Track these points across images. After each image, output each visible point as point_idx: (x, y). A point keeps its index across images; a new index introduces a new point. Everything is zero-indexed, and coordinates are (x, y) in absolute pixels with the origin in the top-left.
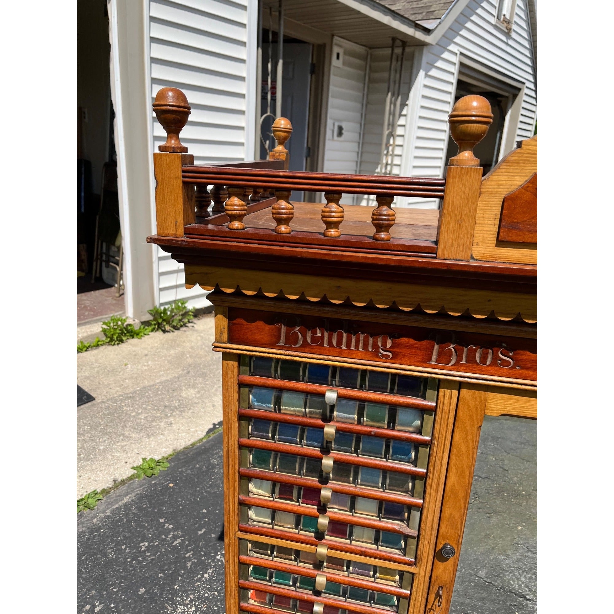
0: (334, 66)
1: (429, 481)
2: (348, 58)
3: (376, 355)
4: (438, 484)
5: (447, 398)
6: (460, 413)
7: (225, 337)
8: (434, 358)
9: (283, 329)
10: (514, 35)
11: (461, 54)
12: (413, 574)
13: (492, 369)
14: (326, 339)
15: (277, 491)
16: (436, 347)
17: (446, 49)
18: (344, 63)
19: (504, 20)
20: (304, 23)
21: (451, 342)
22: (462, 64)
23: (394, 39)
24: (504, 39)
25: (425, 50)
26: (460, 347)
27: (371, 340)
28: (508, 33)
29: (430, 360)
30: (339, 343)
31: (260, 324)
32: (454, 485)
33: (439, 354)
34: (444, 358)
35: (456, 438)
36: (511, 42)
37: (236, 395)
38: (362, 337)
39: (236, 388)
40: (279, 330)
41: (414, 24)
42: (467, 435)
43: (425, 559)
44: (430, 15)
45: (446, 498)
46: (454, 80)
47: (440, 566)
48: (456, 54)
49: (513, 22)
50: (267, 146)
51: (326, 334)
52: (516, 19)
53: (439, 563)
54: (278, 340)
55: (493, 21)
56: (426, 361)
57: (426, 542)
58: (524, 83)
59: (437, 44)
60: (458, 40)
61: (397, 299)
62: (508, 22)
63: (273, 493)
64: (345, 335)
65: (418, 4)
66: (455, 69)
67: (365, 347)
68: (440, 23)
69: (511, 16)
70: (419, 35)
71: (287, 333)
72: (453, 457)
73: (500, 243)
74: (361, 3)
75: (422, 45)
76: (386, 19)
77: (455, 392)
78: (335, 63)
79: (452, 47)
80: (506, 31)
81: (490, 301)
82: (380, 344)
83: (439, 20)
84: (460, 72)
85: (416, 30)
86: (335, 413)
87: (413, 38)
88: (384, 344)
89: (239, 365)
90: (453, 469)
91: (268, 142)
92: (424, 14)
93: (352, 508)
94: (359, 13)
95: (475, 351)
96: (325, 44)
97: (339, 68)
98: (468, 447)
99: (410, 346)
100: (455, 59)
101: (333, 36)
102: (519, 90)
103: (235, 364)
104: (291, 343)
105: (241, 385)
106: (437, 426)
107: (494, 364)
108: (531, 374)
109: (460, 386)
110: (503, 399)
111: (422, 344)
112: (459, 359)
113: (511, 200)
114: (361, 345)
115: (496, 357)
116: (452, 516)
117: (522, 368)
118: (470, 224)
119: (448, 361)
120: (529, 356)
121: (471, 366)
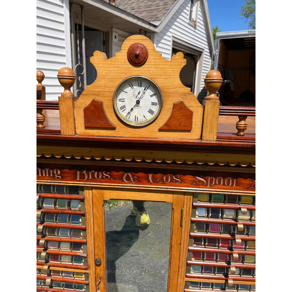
0: (114, 42)
1: (87, 231)
2: (120, 38)
3: (54, 178)
4: (91, 232)
5: (88, 194)
6: (94, 200)
8: (78, 176)
10: (198, 28)
11: (173, 37)
12: (88, 273)
13: (102, 180)
16: (78, 173)
17: (165, 34)
18: (119, 40)
19: (193, 21)
20: (97, 22)
21: (83, 170)
22: (174, 41)
23: (140, 30)
24: (193, 29)
25: (156, 35)
26: (88, 172)
27: (51, 171)
28: (195, 27)
29: (77, 178)
30: (38, 173)
32: (97, 232)
33: (80, 175)
34: (82, 178)
35: (94, 211)
36: (196, 31)
38: (47, 170)
41: (148, 23)
42: (98, 209)
43: (91, 266)
44: (157, 19)
45: (95, 238)
46: (170, 48)
47: (98, 269)
48: (170, 37)
49: (197, 22)
50: (79, 79)
52: (198, 20)
53: (97, 267)
55: (188, 21)
56: (75, 179)
57: (91, 258)
58: (204, 49)
59: (161, 32)
60: (171, 30)
61: (53, 153)
62: (195, 22)
64: (40, 170)
65: (152, 14)
66: (171, 44)
67: (49, 174)
68: (161, 23)
69: (196, 19)
70: (151, 28)
73: (86, 128)
74: (122, 13)
75: (154, 33)
76: (135, 21)
77: (90, 191)
78: (114, 40)
79: (168, 34)
80: (194, 26)
81: (90, 152)
82: (55, 173)
83: (160, 22)
84: (173, 45)
85: (150, 26)
86: (44, 205)
87: (149, 29)
88: (57, 173)
90: (95, 225)
91: (80, 77)
92: (154, 18)
93: (59, 247)
94: (121, 18)
95: (94, 173)
96: (108, 32)
97: (117, 42)
98: (99, 214)
99: (68, 173)
100: (171, 39)
101: (112, 28)
102: (202, 52)
106: (86, 207)
107: (102, 178)
108: (117, 181)
109: (92, 188)
110: (110, 192)
111: (72, 171)
112: (89, 177)
113: (86, 110)
114: (47, 174)
115: (103, 175)
116: (98, 245)
117: (114, 179)
118: (72, 120)
119: (84, 178)
120: (115, 173)
121: (94, 179)
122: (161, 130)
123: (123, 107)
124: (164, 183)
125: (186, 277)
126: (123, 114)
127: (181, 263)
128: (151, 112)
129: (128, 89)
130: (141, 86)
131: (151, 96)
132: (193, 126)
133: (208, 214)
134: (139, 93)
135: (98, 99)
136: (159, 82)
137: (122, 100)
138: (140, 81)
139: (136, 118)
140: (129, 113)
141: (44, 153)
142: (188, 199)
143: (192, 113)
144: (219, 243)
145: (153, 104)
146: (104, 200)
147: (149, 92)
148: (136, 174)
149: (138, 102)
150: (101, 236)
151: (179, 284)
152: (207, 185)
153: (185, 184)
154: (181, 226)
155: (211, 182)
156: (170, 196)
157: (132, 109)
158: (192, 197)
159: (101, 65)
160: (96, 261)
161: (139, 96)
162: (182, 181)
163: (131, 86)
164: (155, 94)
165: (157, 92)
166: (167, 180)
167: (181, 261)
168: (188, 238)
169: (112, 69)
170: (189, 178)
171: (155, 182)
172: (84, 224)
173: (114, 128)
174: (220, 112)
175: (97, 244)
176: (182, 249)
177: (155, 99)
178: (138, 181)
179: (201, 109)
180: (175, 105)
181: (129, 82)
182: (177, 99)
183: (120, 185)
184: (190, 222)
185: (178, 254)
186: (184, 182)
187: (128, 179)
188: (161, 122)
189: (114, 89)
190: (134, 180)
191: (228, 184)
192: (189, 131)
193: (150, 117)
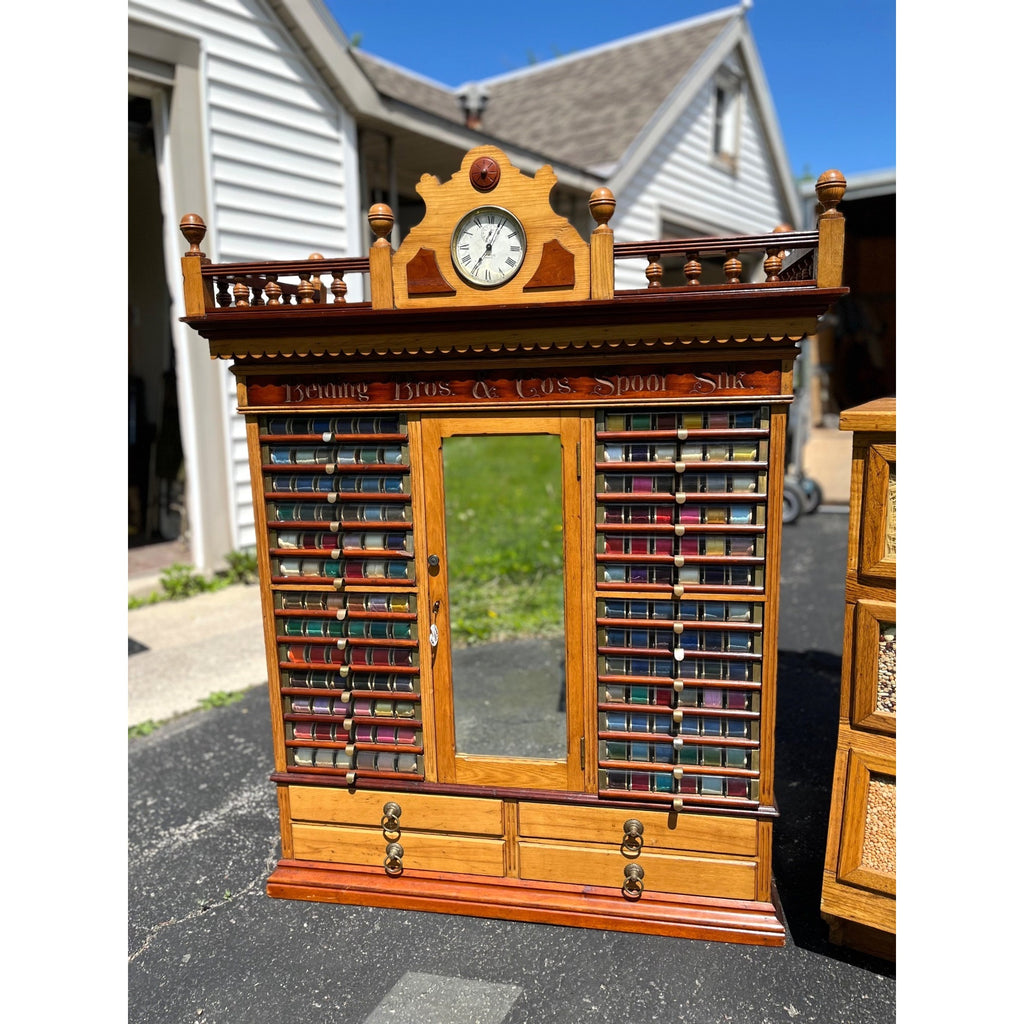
1: (414, 504)
3: (357, 399)
4: (420, 505)
6: (424, 439)
7: (246, 401)
8: (397, 395)
9: (288, 388)
10: (743, 175)
11: (661, 206)
12: (415, 594)
13: (438, 397)
14: (320, 392)
15: (302, 541)
16: (397, 387)
17: (634, 201)
19: (725, 156)
21: (406, 382)
22: (664, 221)
24: (727, 181)
26: (414, 384)
27: (352, 388)
28: (733, 174)
29: (395, 397)
30: (330, 394)
31: (271, 387)
32: (431, 503)
33: (401, 391)
34: (404, 396)
37: (259, 453)
38: (346, 386)
39: (258, 447)
40: (286, 389)
41: (581, 172)
42: (432, 456)
43: (422, 577)
44: (606, 157)
45: (427, 516)
47: (434, 579)
48: (653, 207)
49: (740, 158)
51: (320, 388)
52: (744, 153)
53: (433, 577)
54: (286, 399)
55: (707, 158)
56: (392, 399)
57: (420, 560)
61: (359, 347)
62: (733, 159)
63: (298, 543)
64: (334, 388)
67: (349, 395)
68: (620, 168)
69: (737, 150)
71: (292, 390)
72: (426, 478)
73: (411, 295)
77: (418, 423)
79: (644, 198)
80: (729, 170)
81: (417, 340)
82: (359, 391)
83: (618, 165)
84: (662, 231)
85: (584, 179)
86: (338, 458)
88: (362, 390)
89: (260, 426)
90: (428, 488)
93: (363, 544)
95: (424, 385)
98: (434, 466)
99: (380, 389)
103: (256, 425)
104: (295, 399)
105: (263, 443)
106: (411, 454)
107: (438, 394)
108: (463, 397)
109: (421, 415)
110: (451, 422)
111: (387, 385)
112: (415, 394)
113: (410, 266)
114: (346, 393)
115: (438, 389)
116: (434, 530)
117: (457, 394)
118: (388, 284)
119: (408, 397)
120: (459, 384)
121: (423, 397)
122: (527, 289)
123: (467, 259)
124: (543, 396)
125: (598, 589)
126: (466, 270)
127: (585, 558)
128: (510, 262)
129: (474, 229)
130: (493, 222)
131: (510, 237)
132: (577, 279)
133: (627, 456)
134: (490, 234)
135: (428, 246)
136: (520, 214)
137: (465, 247)
138: (492, 214)
139: (487, 274)
140: (476, 267)
141: (343, 348)
142: (587, 423)
143: (572, 256)
144: (652, 515)
145: (513, 249)
146: (442, 438)
147: (506, 230)
148: (494, 383)
149: (489, 248)
150: (438, 510)
151: (585, 605)
152: (615, 393)
153: (579, 394)
154: (579, 478)
155: (623, 387)
156: (554, 420)
157: (480, 260)
158: (593, 420)
159: (432, 195)
160: (430, 559)
161: (490, 238)
162: (573, 388)
163: (478, 222)
164: (515, 234)
165: (519, 230)
166: (547, 389)
167: (584, 553)
168: (594, 503)
169: (448, 199)
170: (584, 382)
171: (528, 395)
172: (408, 490)
173: (452, 293)
174: (615, 251)
175: (430, 529)
176: (584, 528)
177: (515, 242)
178: (498, 394)
179: (586, 250)
180: (546, 246)
181: (473, 217)
182: (548, 237)
183: (468, 405)
184: (594, 471)
185: (578, 539)
186: (577, 391)
187: (481, 393)
188: (526, 276)
189: (452, 230)
190: (490, 393)
191: (653, 387)
192: (571, 286)
193: (509, 271)
